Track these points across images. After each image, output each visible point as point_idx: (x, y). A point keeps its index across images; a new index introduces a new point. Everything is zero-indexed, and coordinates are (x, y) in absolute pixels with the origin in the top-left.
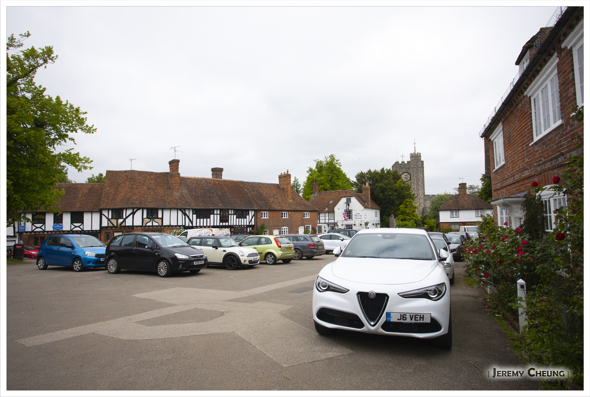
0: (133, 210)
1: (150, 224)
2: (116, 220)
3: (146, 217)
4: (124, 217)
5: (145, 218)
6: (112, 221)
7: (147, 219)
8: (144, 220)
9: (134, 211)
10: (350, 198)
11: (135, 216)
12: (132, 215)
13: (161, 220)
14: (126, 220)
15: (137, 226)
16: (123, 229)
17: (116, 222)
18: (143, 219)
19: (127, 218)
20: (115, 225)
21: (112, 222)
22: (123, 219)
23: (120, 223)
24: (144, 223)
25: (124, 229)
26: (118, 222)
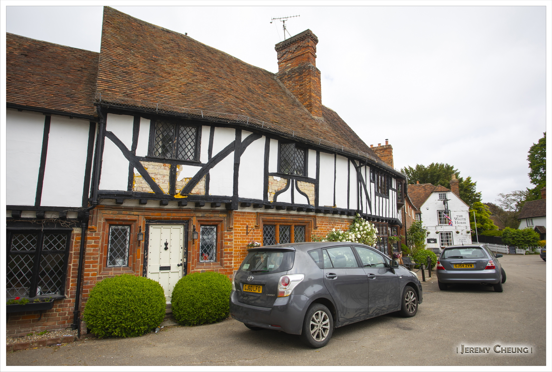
0: (238, 135)
1: (284, 198)
2: (168, 166)
3: (275, 171)
4: (204, 159)
5: (273, 174)
6: (151, 168)
7: (278, 179)
8: (270, 178)
9: (242, 140)
10: (444, 193)
11: (242, 158)
12: (232, 155)
13: (313, 188)
14: (211, 171)
15: (245, 203)
16: (189, 210)
17: (167, 178)
18: (267, 175)
19: (213, 161)
20: (165, 188)
21: (152, 176)
22: (199, 168)
23: (184, 184)
24: (270, 190)
25: (195, 211)
26: (179, 178)
